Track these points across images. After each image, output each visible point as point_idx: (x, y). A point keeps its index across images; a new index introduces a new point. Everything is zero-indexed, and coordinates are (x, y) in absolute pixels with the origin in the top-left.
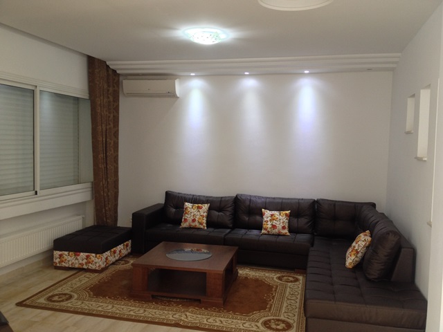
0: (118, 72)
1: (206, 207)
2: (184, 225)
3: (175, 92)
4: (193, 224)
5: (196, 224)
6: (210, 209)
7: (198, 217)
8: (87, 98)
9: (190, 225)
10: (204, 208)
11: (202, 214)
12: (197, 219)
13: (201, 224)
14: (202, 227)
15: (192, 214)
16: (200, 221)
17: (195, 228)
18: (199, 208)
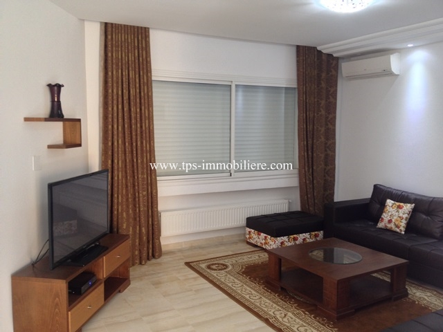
0: (335, 55)
1: (408, 207)
2: (381, 225)
3: (391, 69)
4: (389, 226)
5: (392, 226)
6: (414, 211)
7: (395, 218)
8: (295, 86)
9: (386, 226)
10: (405, 208)
11: (401, 215)
12: (393, 220)
13: (398, 227)
14: (398, 230)
15: (390, 214)
16: (397, 223)
17: (390, 231)
18: (399, 207)
